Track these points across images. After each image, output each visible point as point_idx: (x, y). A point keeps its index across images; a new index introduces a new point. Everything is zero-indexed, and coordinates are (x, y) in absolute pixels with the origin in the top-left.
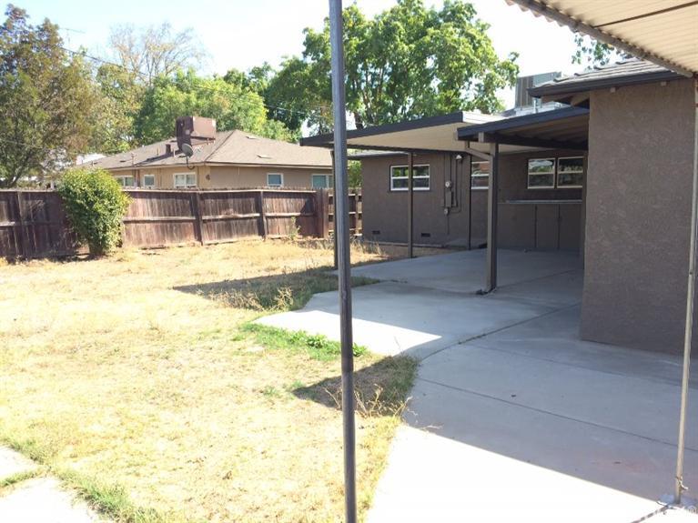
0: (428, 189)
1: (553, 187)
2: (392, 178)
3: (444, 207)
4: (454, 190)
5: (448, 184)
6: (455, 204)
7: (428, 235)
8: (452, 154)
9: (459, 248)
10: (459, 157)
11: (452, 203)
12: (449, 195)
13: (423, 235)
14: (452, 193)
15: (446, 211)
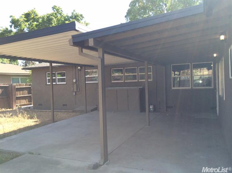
0: (65, 83)
1: (123, 81)
2: (47, 78)
3: (73, 92)
4: (78, 83)
5: (74, 81)
6: (78, 90)
7: (66, 105)
8: (76, 65)
9: (82, 112)
10: (79, 68)
11: (77, 89)
12: (75, 86)
13: (64, 105)
14: (77, 85)
15: (74, 93)
